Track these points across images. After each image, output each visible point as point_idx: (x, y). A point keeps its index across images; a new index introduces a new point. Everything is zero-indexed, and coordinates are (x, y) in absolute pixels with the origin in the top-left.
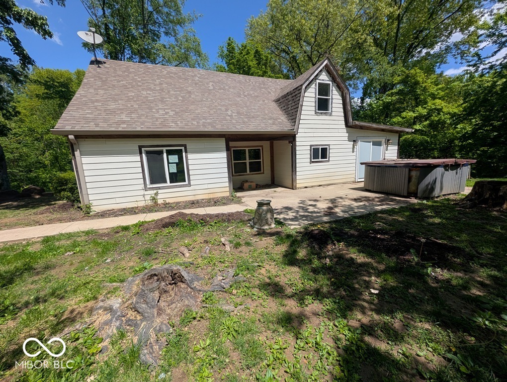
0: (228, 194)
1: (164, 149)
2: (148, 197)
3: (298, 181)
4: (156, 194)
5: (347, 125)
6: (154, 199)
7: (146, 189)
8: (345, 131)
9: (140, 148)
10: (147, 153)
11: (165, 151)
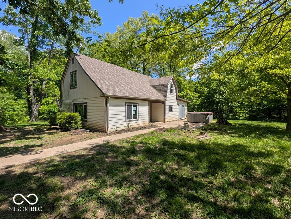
0: (148, 124)
1: (133, 104)
2: (126, 125)
3: (166, 119)
4: (129, 123)
5: (177, 99)
6: (128, 126)
7: (126, 121)
8: (176, 101)
9: (126, 103)
10: (128, 105)
11: (132, 105)
